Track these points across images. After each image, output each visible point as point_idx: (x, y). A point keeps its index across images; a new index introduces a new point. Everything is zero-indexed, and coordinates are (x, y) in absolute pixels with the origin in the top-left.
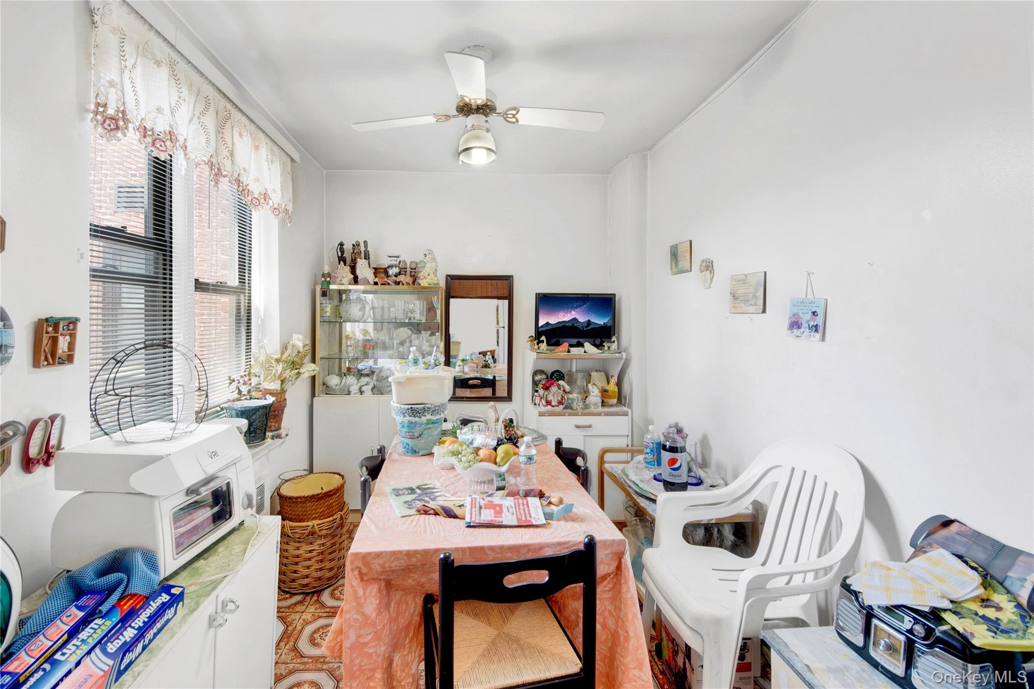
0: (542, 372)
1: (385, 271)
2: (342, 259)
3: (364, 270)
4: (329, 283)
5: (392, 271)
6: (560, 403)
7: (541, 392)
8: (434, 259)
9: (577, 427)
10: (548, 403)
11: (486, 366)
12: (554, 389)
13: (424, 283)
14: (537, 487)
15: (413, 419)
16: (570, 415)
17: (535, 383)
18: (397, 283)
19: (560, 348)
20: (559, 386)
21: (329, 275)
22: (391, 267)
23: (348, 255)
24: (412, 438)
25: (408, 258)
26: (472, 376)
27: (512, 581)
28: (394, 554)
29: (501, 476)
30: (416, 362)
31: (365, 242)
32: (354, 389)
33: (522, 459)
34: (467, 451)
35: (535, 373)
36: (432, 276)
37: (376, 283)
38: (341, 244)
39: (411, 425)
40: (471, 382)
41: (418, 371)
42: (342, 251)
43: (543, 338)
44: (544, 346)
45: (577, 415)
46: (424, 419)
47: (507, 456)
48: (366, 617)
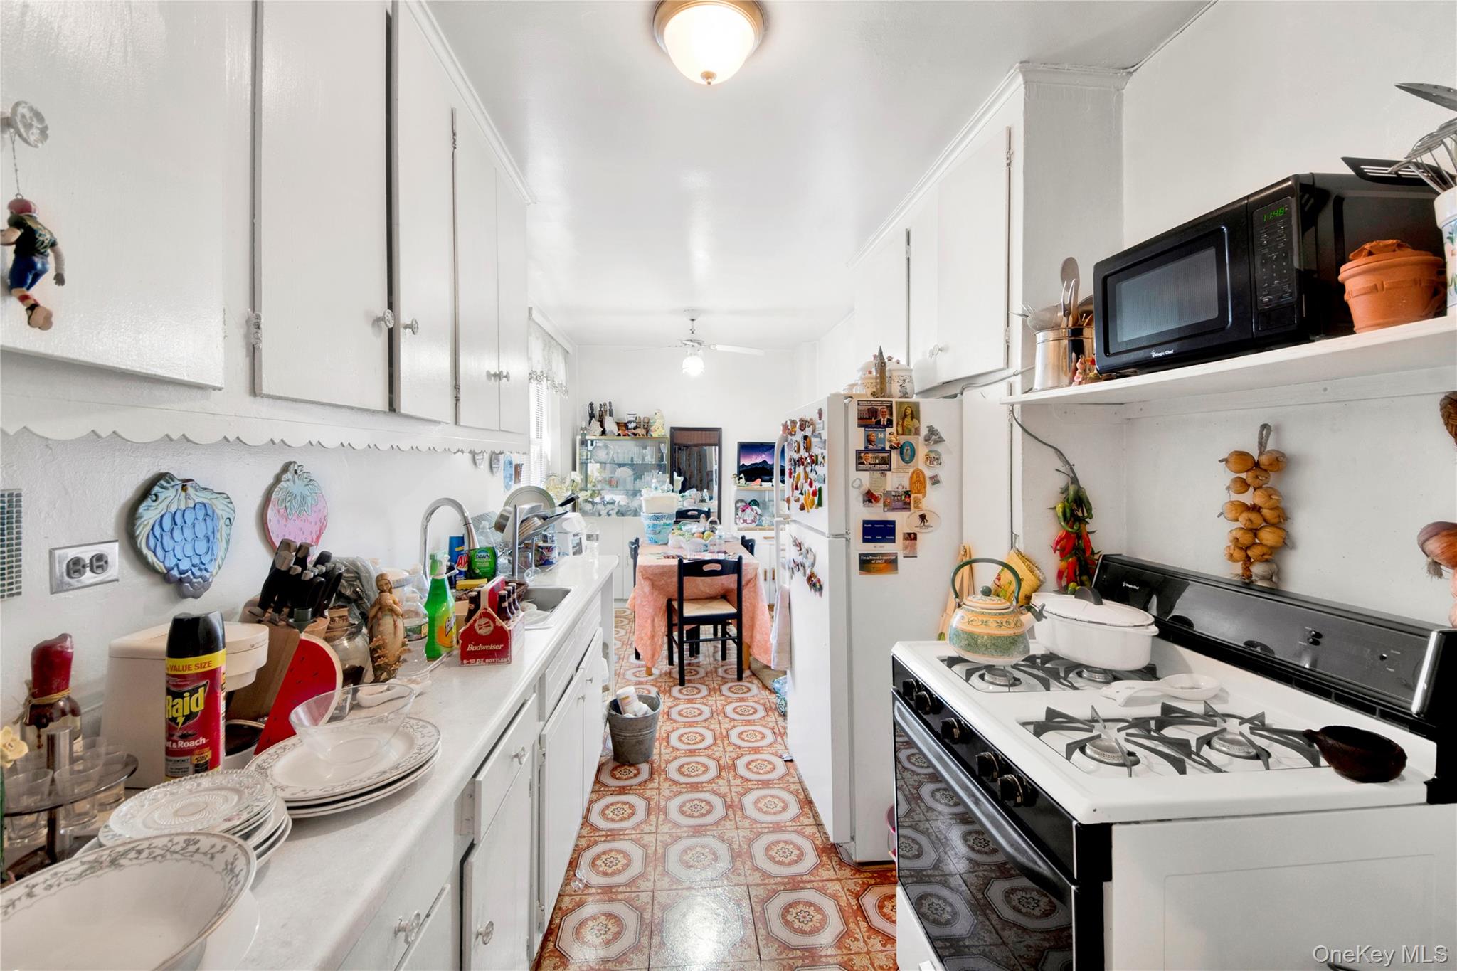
0: (742, 501)
1: (626, 425)
2: (592, 416)
3: (610, 425)
4: (585, 434)
5: (630, 426)
6: (753, 521)
7: (740, 513)
8: (662, 417)
9: (765, 538)
10: (745, 521)
11: (703, 501)
12: (748, 511)
13: (655, 434)
14: (723, 550)
15: (655, 522)
16: (760, 530)
17: (737, 508)
18: (635, 434)
19: (755, 483)
20: (752, 510)
21: (586, 429)
22: (630, 422)
23: (597, 413)
24: (654, 534)
25: (642, 414)
26: (690, 508)
27: (706, 568)
28: (657, 566)
29: (706, 546)
30: (656, 488)
31: (610, 403)
32: (604, 512)
33: (717, 537)
34: (687, 535)
35: (737, 502)
36: (661, 429)
37: (619, 435)
38: (591, 404)
39: (655, 526)
40: (690, 513)
41: (658, 493)
42: (592, 409)
43: (742, 475)
44: (743, 481)
45: (765, 530)
46: (662, 522)
47: (709, 536)
48: (645, 594)
